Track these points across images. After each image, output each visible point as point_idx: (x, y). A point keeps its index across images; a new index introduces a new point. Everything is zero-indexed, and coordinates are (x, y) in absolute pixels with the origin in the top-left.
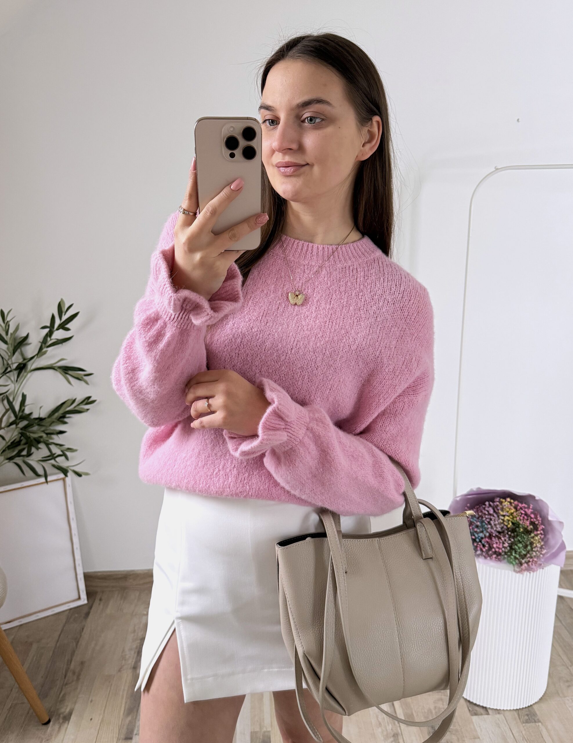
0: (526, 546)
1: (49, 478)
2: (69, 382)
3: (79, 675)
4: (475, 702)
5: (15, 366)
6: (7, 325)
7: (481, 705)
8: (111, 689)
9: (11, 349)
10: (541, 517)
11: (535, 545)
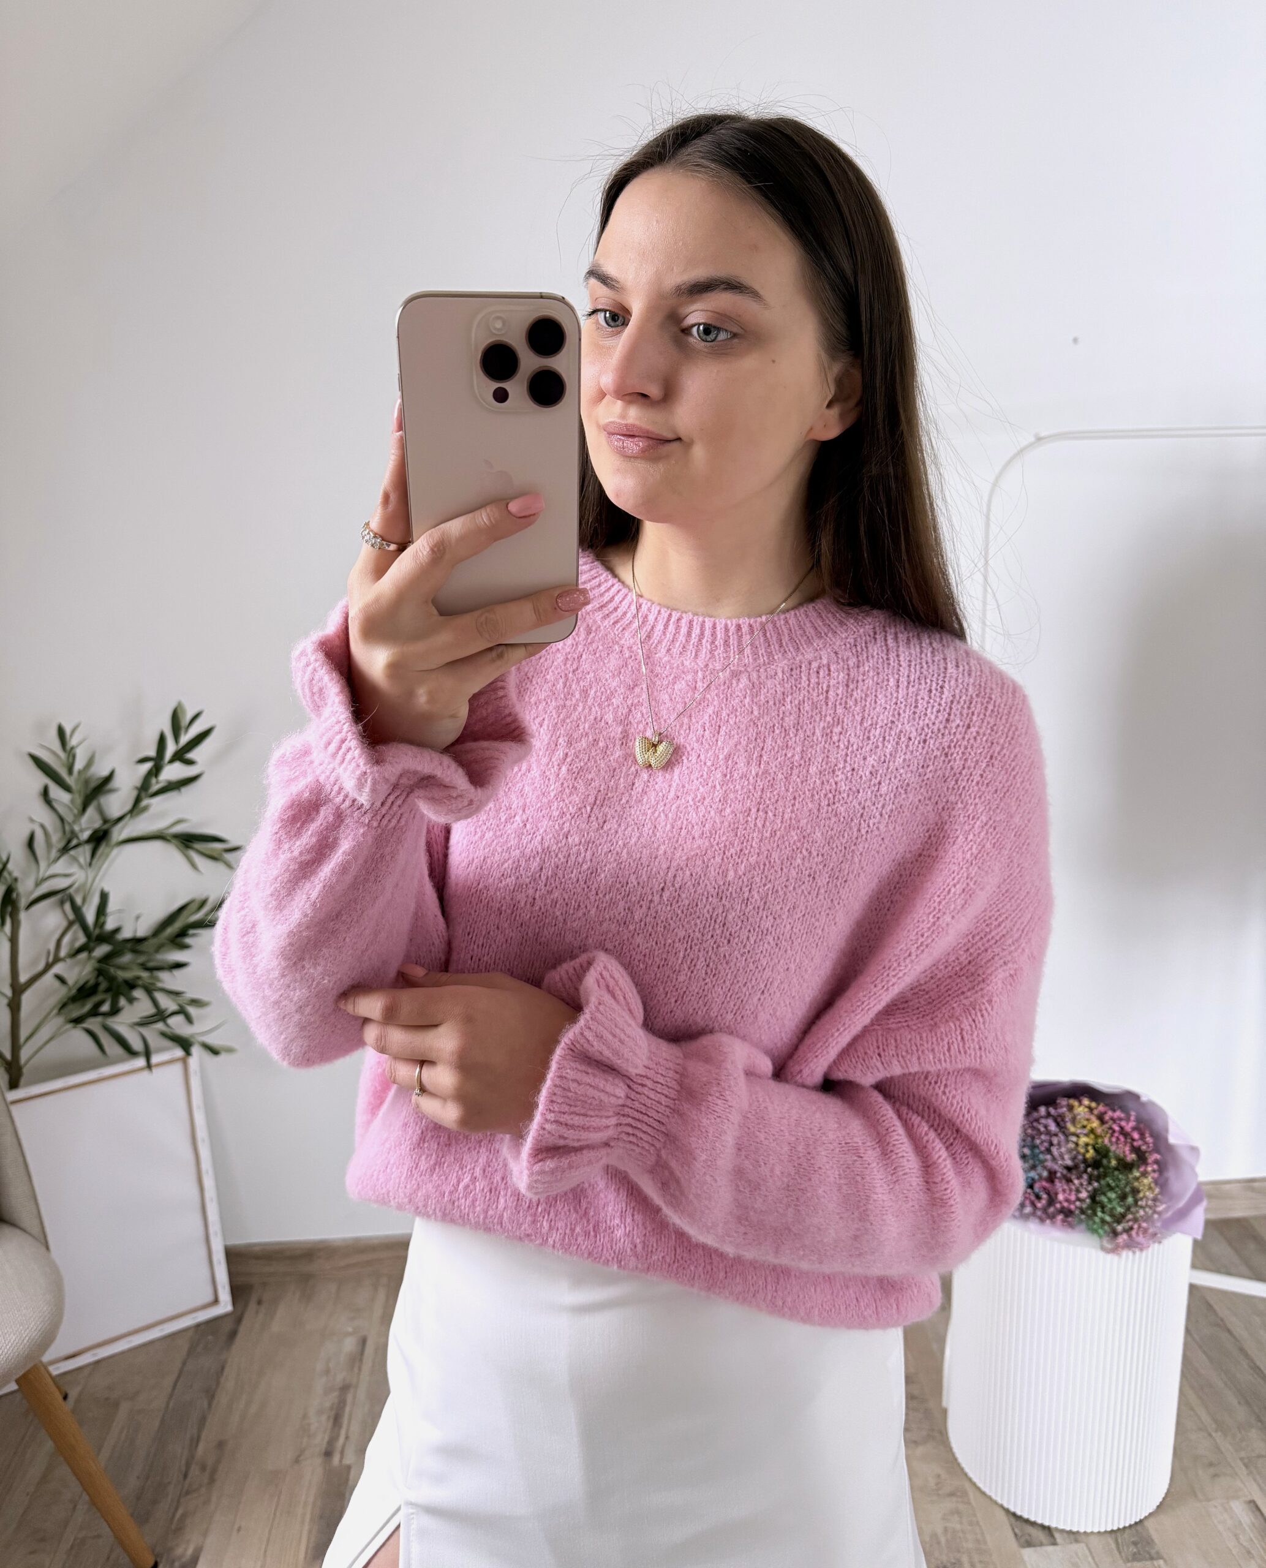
0: (1123, 1197)
1: (155, 1059)
2: (194, 866)
3: (214, 1471)
4: (1026, 1516)
5: (86, 835)
6: (71, 754)
7: (1039, 1521)
8: (279, 1498)
9: (79, 801)
10: (1152, 1136)
11: (1141, 1195)
